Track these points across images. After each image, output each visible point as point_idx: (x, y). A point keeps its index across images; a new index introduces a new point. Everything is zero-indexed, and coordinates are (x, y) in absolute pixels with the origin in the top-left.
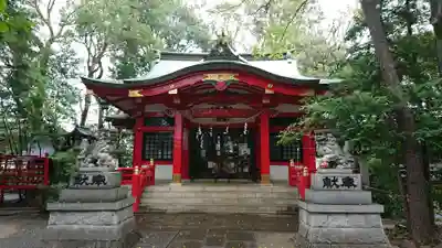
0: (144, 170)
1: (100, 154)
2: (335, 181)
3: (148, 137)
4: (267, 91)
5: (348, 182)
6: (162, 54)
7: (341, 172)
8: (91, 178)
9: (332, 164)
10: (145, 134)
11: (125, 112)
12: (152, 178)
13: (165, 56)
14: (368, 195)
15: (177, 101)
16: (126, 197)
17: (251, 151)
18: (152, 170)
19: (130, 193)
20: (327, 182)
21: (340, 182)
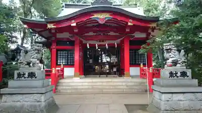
0: (58, 70)
1: (31, 60)
2: (176, 73)
3: (59, 52)
4: (129, 24)
5: (184, 74)
6: (66, 5)
7: (179, 68)
8: (27, 74)
9: (175, 63)
10: (57, 50)
11: (45, 38)
12: (63, 75)
13: (67, 6)
14: (196, 81)
15: (76, 31)
16: (48, 86)
17: (118, 60)
18: (62, 71)
19: (50, 83)
20: (171, 74)
21: (179, 74)
